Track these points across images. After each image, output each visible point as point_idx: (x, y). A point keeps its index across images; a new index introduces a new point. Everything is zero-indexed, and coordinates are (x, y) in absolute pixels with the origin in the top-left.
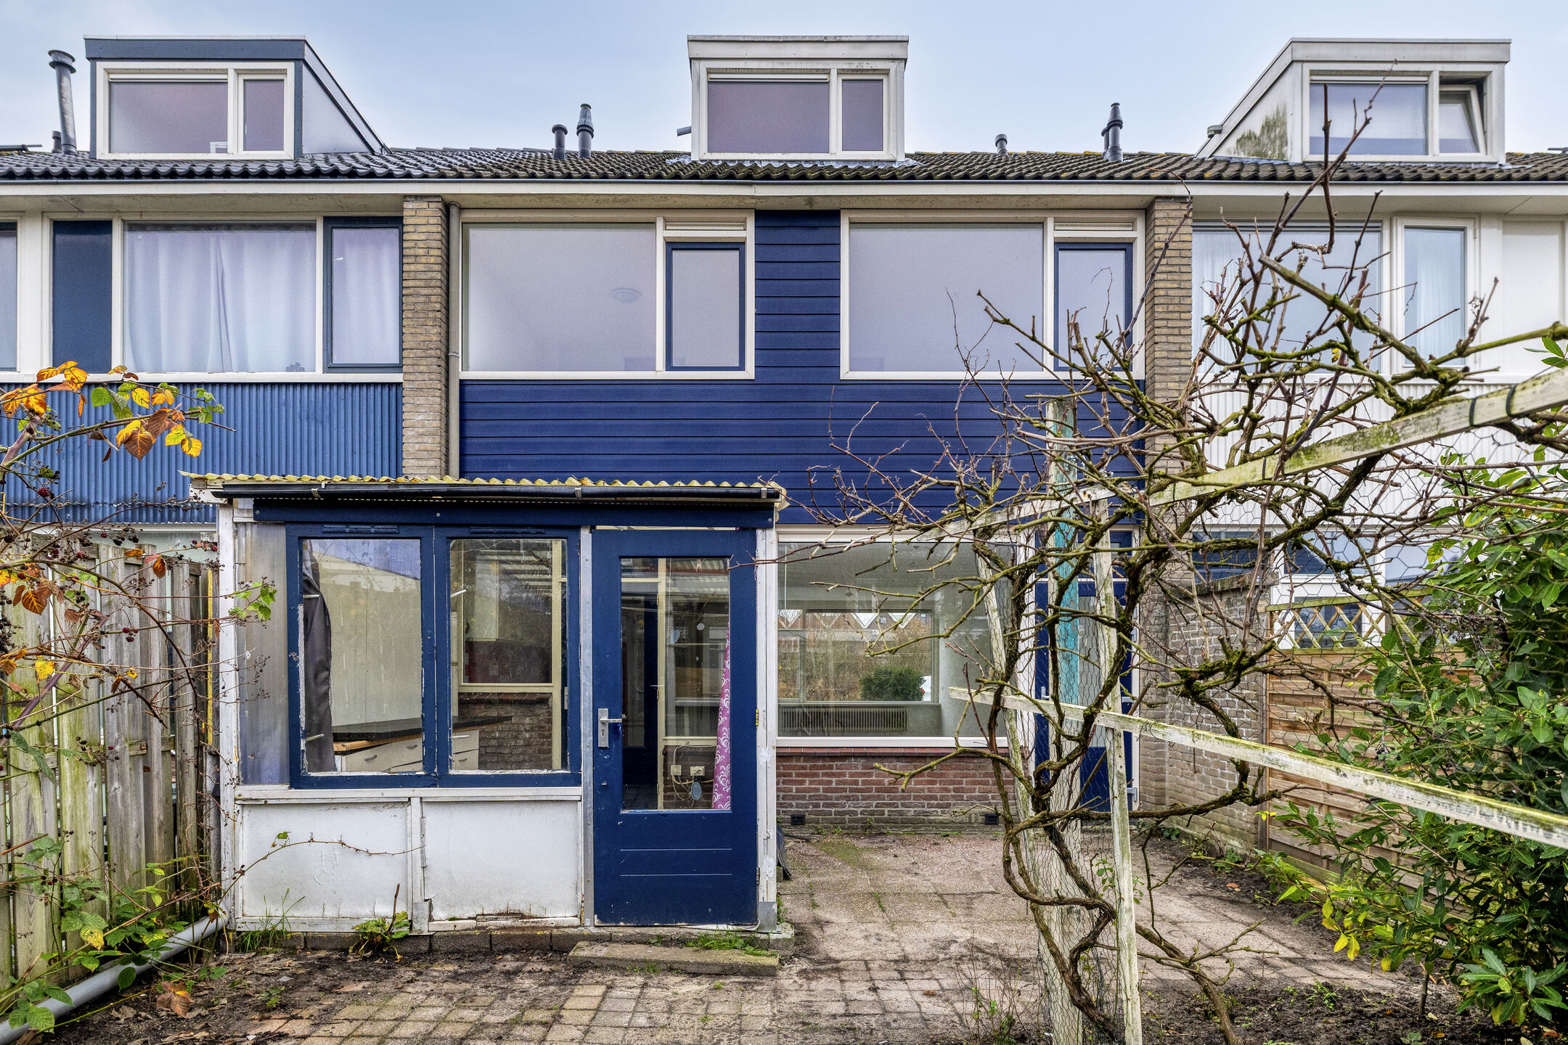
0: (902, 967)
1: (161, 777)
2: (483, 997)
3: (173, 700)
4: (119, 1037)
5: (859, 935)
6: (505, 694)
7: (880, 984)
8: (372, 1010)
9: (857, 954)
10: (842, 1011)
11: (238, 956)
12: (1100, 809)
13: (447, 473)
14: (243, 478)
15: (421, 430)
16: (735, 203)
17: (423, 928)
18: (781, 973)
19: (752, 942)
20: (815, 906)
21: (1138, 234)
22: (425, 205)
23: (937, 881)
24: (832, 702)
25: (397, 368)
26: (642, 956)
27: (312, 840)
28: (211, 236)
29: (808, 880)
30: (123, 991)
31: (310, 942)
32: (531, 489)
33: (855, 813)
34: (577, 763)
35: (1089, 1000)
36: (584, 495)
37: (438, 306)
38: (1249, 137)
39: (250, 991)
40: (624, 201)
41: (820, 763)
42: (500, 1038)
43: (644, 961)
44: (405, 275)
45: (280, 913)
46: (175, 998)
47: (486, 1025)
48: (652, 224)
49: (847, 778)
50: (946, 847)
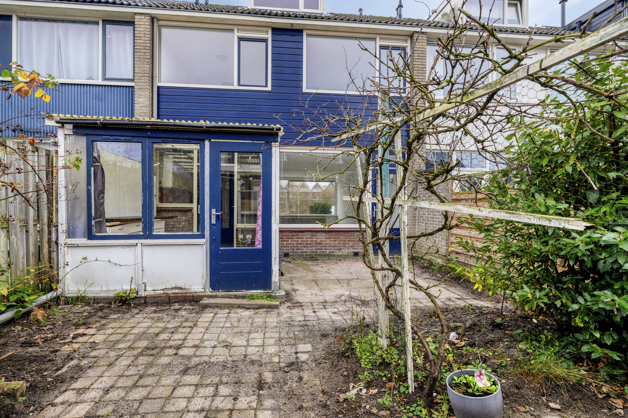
0: (324, 304)
1: (33, 235)
2: (166, 318)
3: (38, 200)
4: (15, 337)
5: (309, 294)
6: (175, 208)
7: (316, 310)
8: (121, 324)
9: (308, 300)
10: (303, 319)
11: (66, 306)
12: (397, 235)
13: (152, 117)
14: (68, 116)
15: (142, 105)
16: (264, 24)
17: (142, 294)
18: (280, 307)
19: (270, 297)
20: (293, 284)
21: (408, 45)
22: (143, 17)
23: (337, 275)
24: (299, 215)
25: (132, 80)
26: (228, 302)
27: (97, 260)
28: (55, 25)
29: (290, 276)
30: (16, 320)
31: (96, 300)
32: (186, 124)
33: (307, 252)
34: (203, 230)
35: (392, 305)
36: (207, 127)
37: (149, 57)
38: (445, 14)
39: (71, 319)
40: (222, 21)
41: (295, 234)
42: (173, 332)
43: (229, 304)
44: (135, 44)
45: (83, 289)
46: (39, 314)
47: (167, 328)
48: (233, 30)
49: (304, 239)
50: (340, 264)
